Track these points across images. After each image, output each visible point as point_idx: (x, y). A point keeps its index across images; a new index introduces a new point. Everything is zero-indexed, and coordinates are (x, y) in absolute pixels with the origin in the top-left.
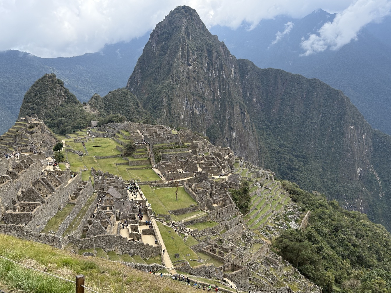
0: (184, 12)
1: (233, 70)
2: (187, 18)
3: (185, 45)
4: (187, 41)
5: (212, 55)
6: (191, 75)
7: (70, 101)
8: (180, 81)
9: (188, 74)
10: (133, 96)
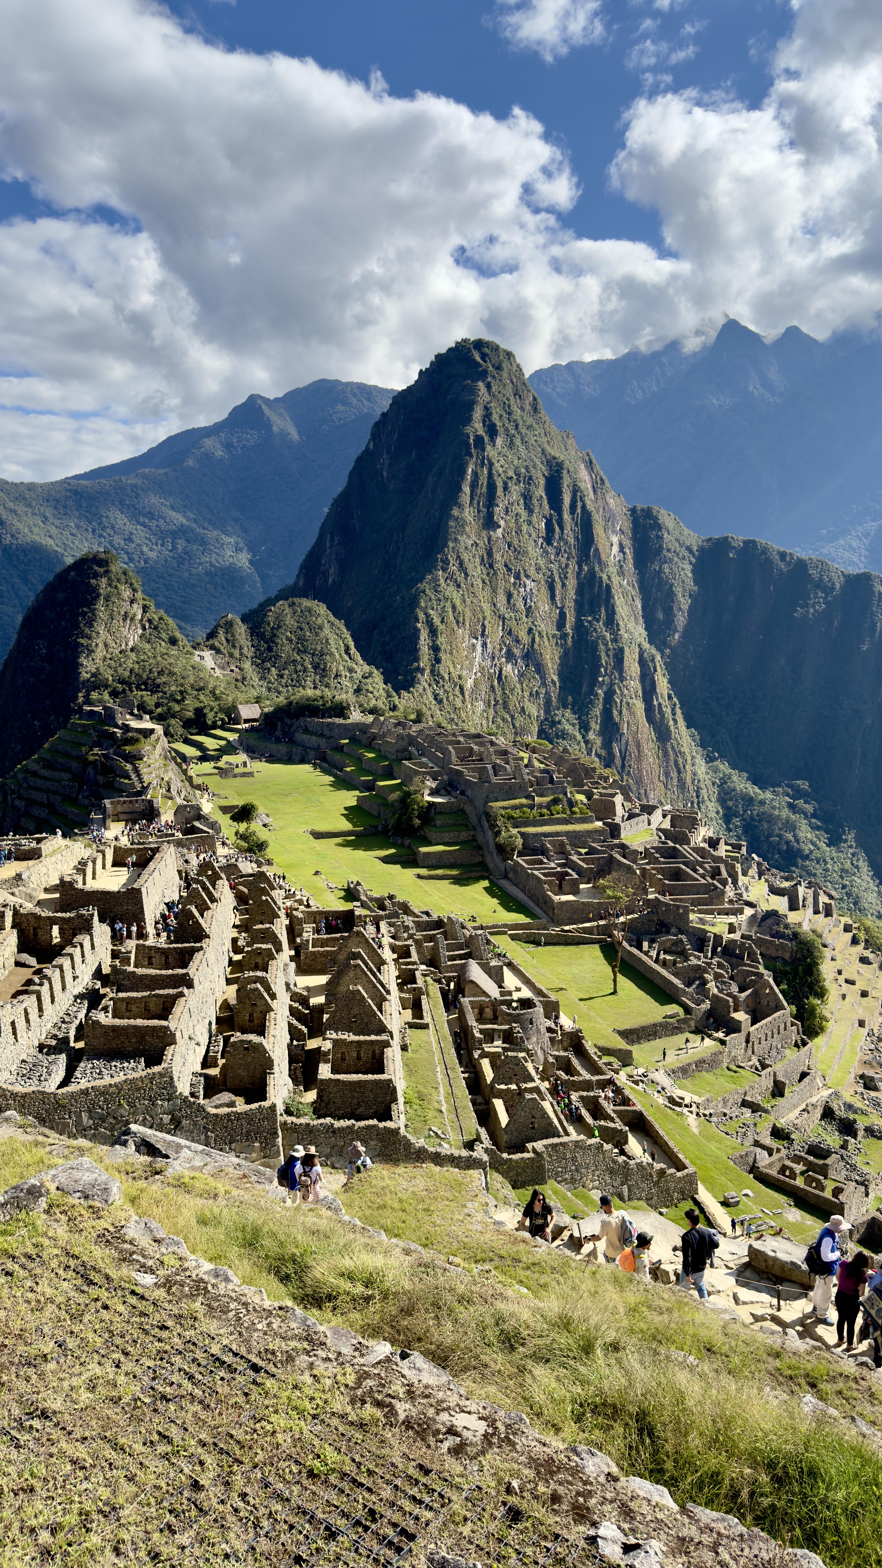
0: (478, 358)
1: (615, 539)
2: (489, 379)
3: (483, 464)
4: (486, 449)
5: (561, 495)
6: (497, 556)
7: (160, 638)
9: (490, 554)
10: (334, 620)
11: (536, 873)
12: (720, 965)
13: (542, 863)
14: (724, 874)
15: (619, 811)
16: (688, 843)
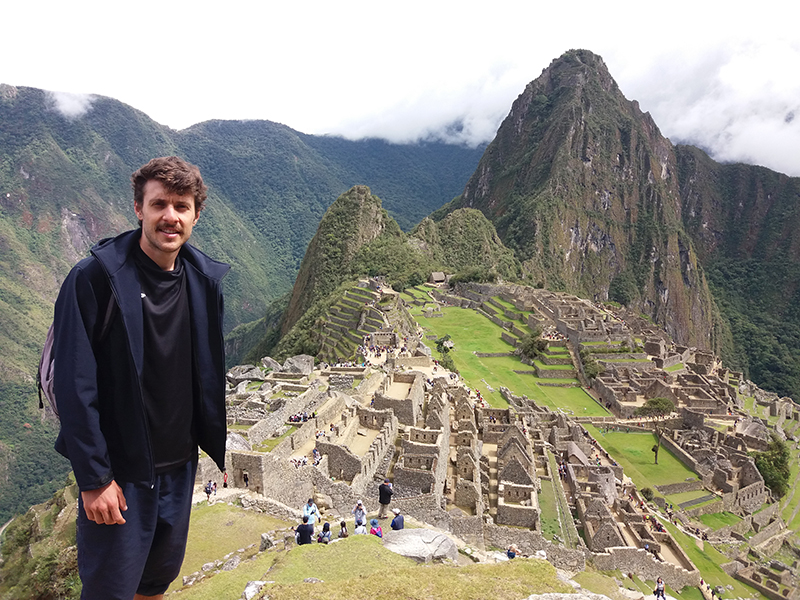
0: (579, 61)
1: (664, 166)
2: (586, 73)
3: (581, 123)
4: (583, 115)
5: (629, 140)
6: (588, 179)
7: (391, 233)
8: (567, 190)
9: (583, 177)
10: (487, 220)
11: (610, 388)
12: (721, 451)
13: (614, 381)
14: (727, 395)
15: (663, 351)
16: (705, 374)
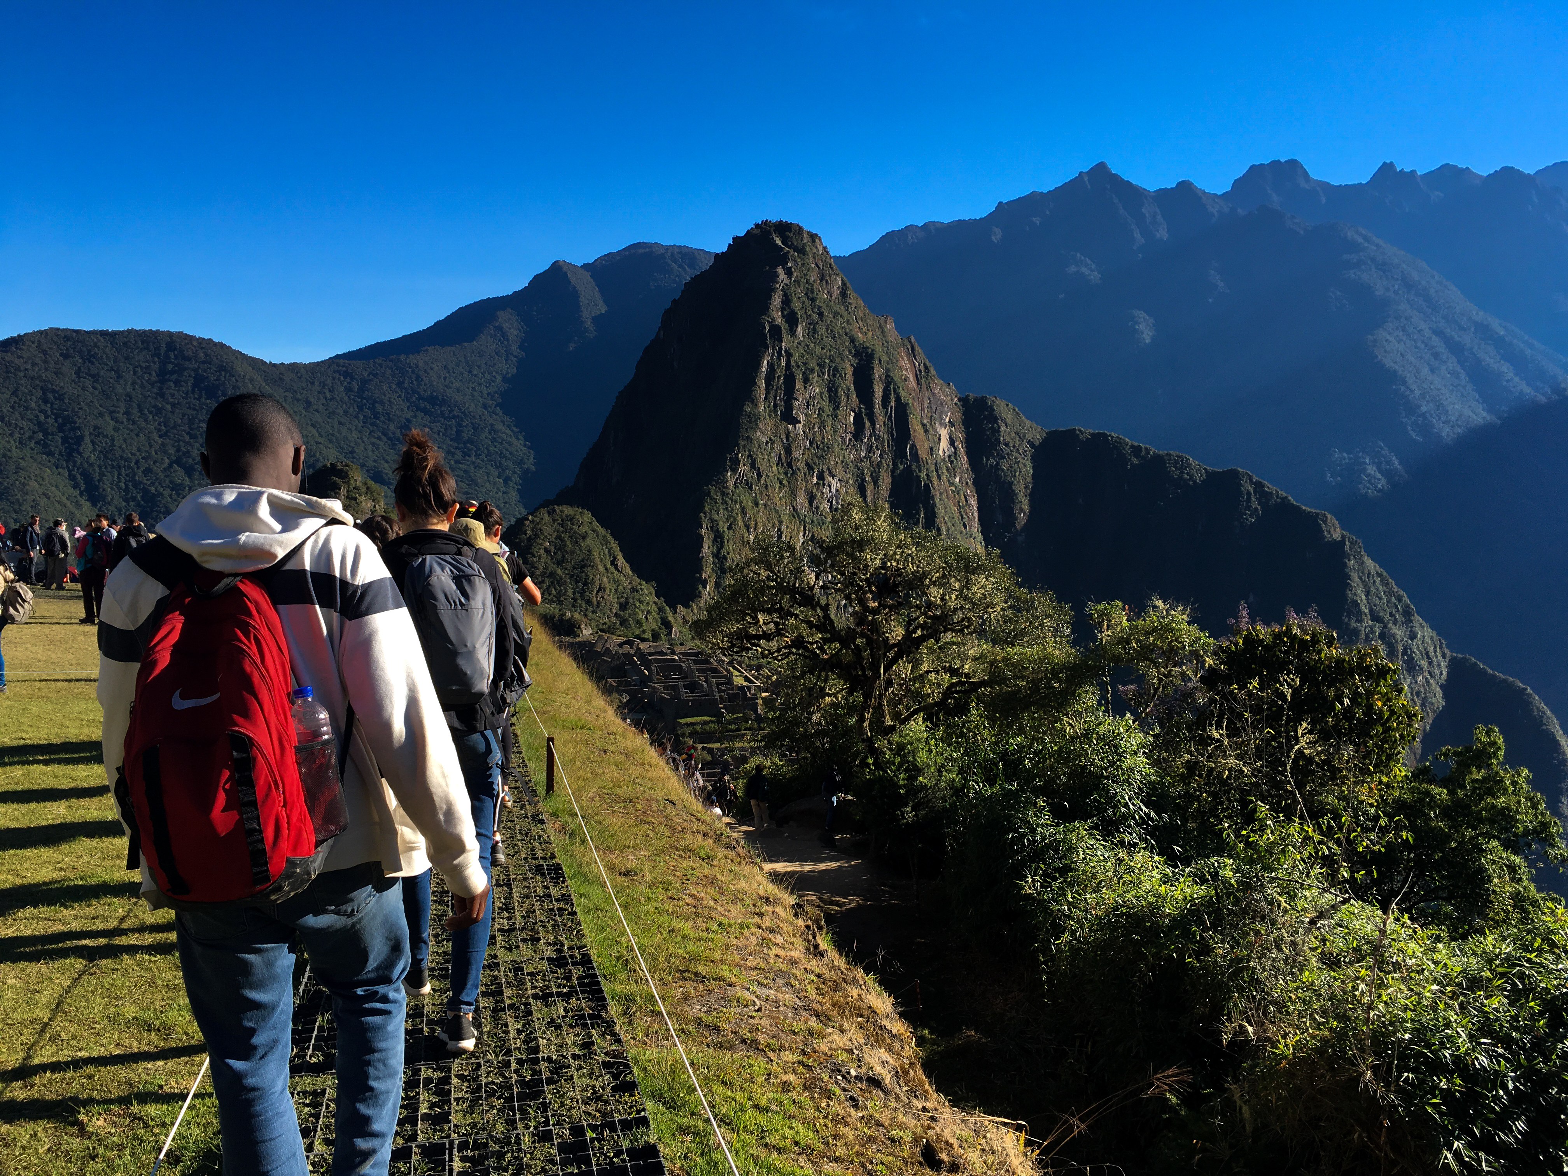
0: (779, 242)
1: (944, 433)
2: (790, 264)
3: (780, 355)
4: (785, 339)
5: (872, 387)
6: (797, 454)
8: (759, 475)
9: (788, 451)
10: (600, 529)
